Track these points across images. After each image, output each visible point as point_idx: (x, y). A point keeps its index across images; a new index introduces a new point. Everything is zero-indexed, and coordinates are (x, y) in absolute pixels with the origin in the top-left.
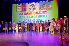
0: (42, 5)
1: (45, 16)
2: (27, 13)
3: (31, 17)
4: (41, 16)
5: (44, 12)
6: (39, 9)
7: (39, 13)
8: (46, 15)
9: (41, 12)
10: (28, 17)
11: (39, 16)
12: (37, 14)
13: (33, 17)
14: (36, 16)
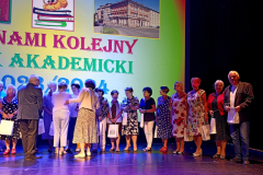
0: (113, 6)
1: (126, 66)
2: (16, 37)
3: (40, 63)
4: (103, 66)
5: (118, 46)
6: (96, 24)
7: (94, 44)
8: (131, 63)
9: (104, 43)
10: (17, 60)
11: (94, 61)
12: (83, 48)
13: (56, 65)
14: (73, 59)
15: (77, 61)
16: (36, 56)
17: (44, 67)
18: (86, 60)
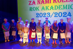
2: (43, 2)
10: (43, 8)
11: (67, 5)
12: (63, 1)
13: (54, 9)
14: (59, 6)
15: (60, 6)
16: (48, 6)
17: (50, 9)
18: (64, 6)
